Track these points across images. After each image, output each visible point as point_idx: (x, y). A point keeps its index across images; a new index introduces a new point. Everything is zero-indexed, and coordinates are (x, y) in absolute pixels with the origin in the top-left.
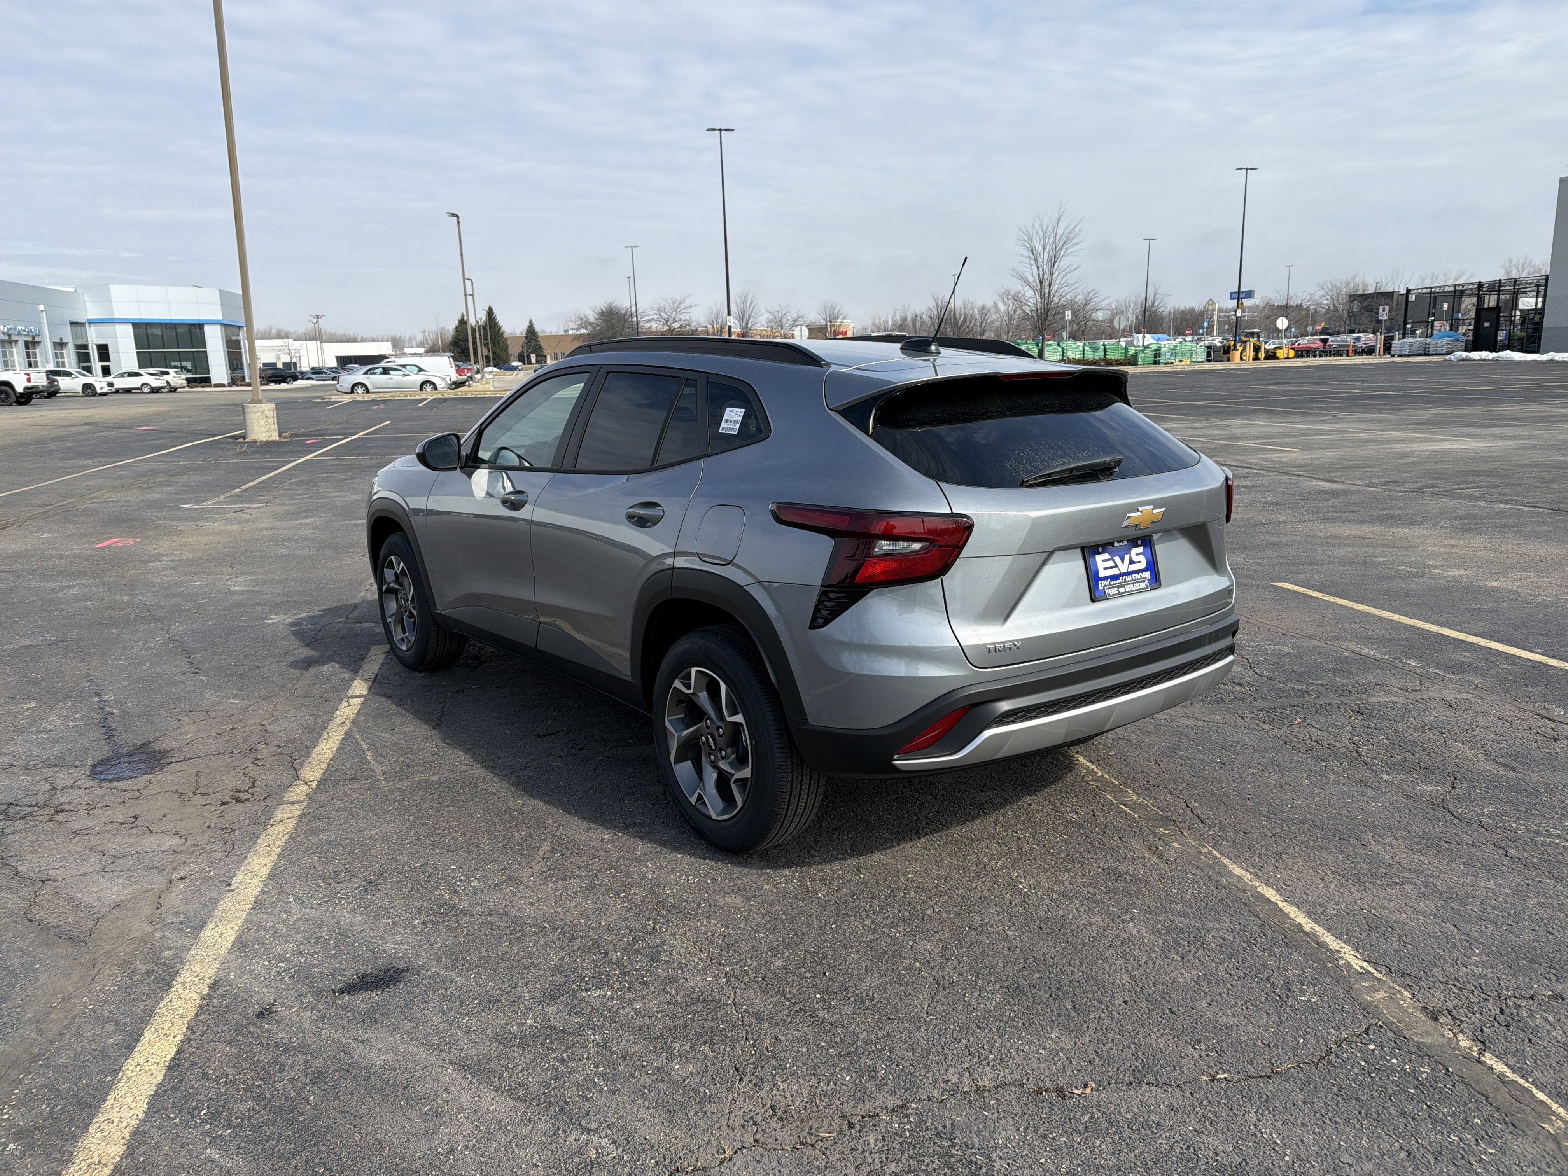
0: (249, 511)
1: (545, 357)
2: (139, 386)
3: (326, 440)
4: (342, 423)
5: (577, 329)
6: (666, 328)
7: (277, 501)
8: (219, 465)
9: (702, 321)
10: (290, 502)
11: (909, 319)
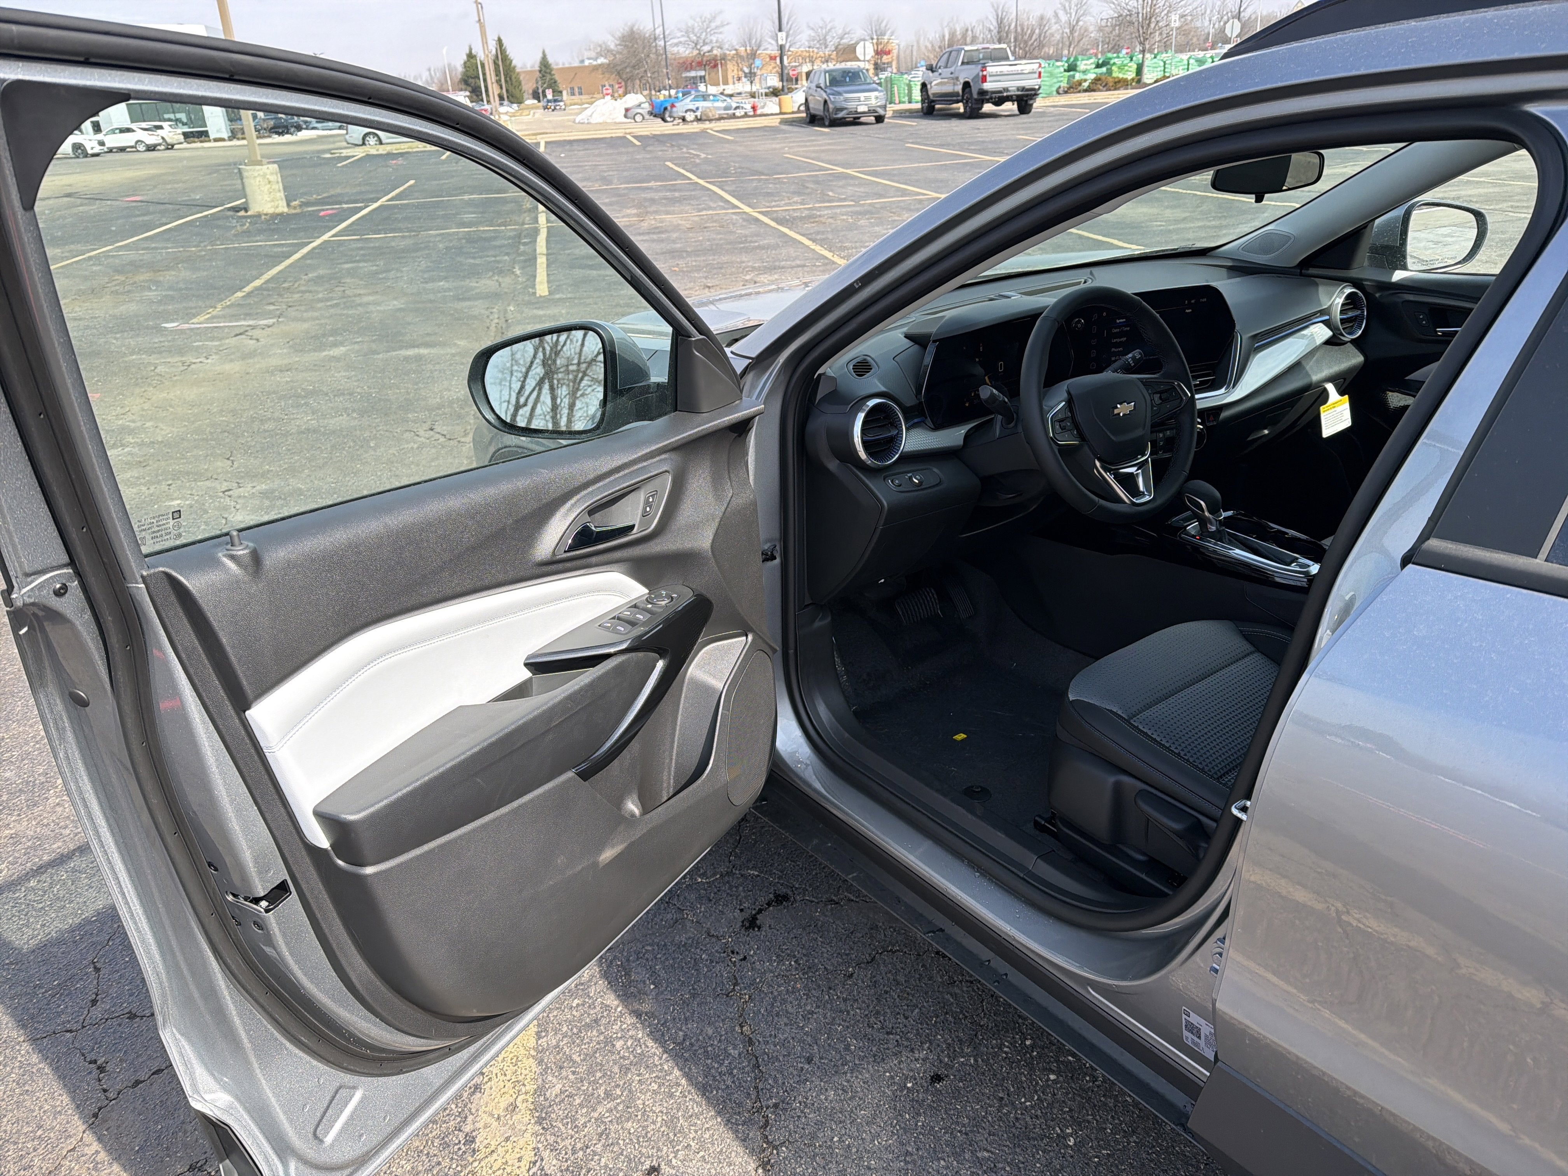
0: (256, 333)
1: (561, 92)
2: (133, 144)
3: (344, 210)
4: (359, 185)
5: (596, 59)
6: (695, 52)
7: (292, 312)
8: (216, 252)
9: (735, 43)
10: (310, 314)
11: (958, 33)
